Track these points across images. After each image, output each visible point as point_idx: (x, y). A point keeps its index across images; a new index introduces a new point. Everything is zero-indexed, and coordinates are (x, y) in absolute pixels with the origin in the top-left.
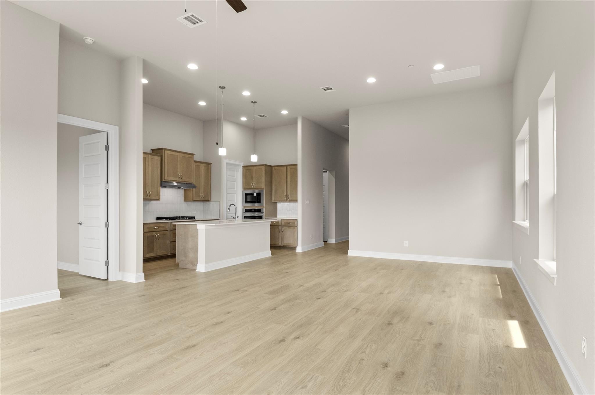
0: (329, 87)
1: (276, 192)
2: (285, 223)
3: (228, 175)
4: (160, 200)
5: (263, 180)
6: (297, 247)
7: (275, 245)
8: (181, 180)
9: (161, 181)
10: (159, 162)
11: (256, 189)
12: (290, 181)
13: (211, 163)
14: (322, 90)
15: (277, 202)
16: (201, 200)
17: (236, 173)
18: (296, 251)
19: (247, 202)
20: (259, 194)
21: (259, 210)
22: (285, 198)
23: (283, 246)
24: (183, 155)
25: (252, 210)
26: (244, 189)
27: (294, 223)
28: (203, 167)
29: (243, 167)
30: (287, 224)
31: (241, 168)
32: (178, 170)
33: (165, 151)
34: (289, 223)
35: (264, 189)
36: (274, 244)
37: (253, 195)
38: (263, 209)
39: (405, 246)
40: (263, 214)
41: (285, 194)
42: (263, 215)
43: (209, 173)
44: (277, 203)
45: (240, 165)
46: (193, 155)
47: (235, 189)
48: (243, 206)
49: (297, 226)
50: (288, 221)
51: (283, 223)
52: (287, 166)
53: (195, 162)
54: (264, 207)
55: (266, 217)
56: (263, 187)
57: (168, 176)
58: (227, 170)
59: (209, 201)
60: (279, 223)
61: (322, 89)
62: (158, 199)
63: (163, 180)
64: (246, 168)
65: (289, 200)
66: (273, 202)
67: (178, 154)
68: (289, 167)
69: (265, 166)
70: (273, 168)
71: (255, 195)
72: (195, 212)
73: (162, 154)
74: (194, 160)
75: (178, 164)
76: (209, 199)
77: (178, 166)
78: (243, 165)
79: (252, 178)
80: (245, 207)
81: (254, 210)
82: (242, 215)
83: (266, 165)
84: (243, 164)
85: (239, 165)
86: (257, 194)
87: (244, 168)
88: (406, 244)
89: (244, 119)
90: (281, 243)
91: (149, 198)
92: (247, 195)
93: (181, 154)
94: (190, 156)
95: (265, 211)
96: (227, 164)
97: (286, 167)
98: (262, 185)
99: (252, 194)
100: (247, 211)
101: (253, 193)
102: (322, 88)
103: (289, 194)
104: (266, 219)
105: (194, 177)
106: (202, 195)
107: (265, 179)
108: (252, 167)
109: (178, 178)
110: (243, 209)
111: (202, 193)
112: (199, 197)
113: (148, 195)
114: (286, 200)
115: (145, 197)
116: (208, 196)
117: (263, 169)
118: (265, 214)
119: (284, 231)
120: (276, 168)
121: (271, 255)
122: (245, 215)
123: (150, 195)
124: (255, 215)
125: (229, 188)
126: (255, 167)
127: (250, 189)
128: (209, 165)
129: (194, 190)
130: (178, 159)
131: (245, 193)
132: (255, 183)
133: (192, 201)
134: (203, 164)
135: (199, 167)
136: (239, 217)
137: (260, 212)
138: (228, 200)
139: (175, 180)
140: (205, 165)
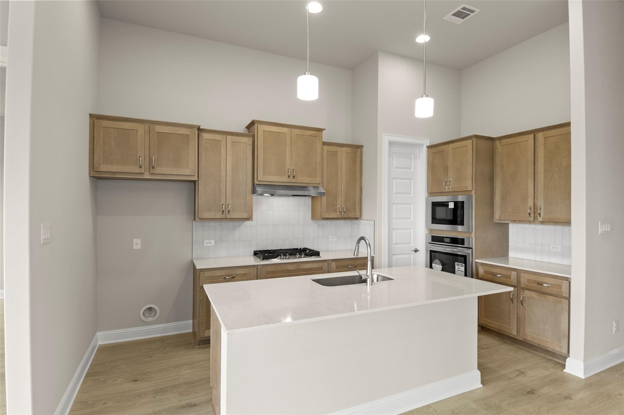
1: (503, 199)
2: (529, 281)
3: (394, 166)
4: (253, 220)
5: (469, 171)
6: (568, 360)
7: (499, 330)
8: (293, 180)
9: (253, 184)
10: (250, 148)
11: (455, 193)
12: (545, 171)
13: (363, 146)
15: (507, 222)
16: (340, 217)
17: (413, 161)
18: (564, 370)
19: (435, 220)
20: (459, 206)
22: (529, 214)
23: (522, 340)
24: (299, 131)
25: (445, 238)
26: (431, 193)
27: (560, 287)
28: (343, 155)
29: (428, 147)
30: (537, 285)
31: (425, 150)
32: (286, 161)
33: (259, 126)
34: (540, 284)
35: (473, 193)
37: (447, 205)
38: (469, 238)
40: (469, 251)
41: (530, 203)
42: (469, 254)
43: (358, 164)
44: (508, 224)
45: (423, 145)
46: (320, 130)
47: (410, 194)
48: (428, 229)
49: (569, 299)
50: (539, 279)
51: (524, 281)
52: (534, 132)
53: (324, 143)
54: (473, 235)
55: (476, 259)
56: (470, 189)
57: (264, 174)
58: (390, 155)
59: (357, 219)
60: (512, 278)
63: (256, 182)
64: (434, 150)
65: (540, 219)
66: (497, 223)
67: (285, 130)
68: (540, 136)
69: (474, 139)
70: (498, 142)
71: (451, 205)
73: (254, 132)
74: (324, 140)
75: (288, 149)
76: (358, 215)
77: (288, 153)
78: (429, 145)
79: (446, 169)
80: (431, 230)
81: (448, 240)
82: (426, 247)
83: (477, 137)
84: (429, 141)
85: (420, 145)
86: (456, 203)
87: (430, 150)
90: (518, 331)
91: (228, 216)
92: (435, 205)
93: (293, 130)
95: (476, 245)
96: (391, 143)
97: (532, 136)
98: (468, 184)
99: (445, 204)
100: (436, 239)
101: (448, 202)
103: (541, 202)
104: (476, 262)
105: (322, 173)
106: (342, 207)
107: (476, 170)
108: (446, 146)
109: (287, 176)
110: (427, 235)
111: (340, 203)
112: (336, 211)
113: (223, 211)
114: (532, 219)
115: (219, 215)
116: (355, 208)
117: (470, 147)
118: (476, 251)
119: (526, 301)
120: (504, 141)
121: (482, 384)
122: (431, 248)
123: (229, 211)
124: (451, 251)
125: (396, 193)
126: (451, 145)
127: (441, 193)
128: (358, 150)
129: (324, 198)
130: (288, 141)
131: (432, 202)
132: (452, 180)
133: (321, 219)
134: (344, 149)
135: (335, 154)
136: (418, 251)
137: (464, 245)
138: (394, 217)
139: (281, 181)
140: (348, 149)
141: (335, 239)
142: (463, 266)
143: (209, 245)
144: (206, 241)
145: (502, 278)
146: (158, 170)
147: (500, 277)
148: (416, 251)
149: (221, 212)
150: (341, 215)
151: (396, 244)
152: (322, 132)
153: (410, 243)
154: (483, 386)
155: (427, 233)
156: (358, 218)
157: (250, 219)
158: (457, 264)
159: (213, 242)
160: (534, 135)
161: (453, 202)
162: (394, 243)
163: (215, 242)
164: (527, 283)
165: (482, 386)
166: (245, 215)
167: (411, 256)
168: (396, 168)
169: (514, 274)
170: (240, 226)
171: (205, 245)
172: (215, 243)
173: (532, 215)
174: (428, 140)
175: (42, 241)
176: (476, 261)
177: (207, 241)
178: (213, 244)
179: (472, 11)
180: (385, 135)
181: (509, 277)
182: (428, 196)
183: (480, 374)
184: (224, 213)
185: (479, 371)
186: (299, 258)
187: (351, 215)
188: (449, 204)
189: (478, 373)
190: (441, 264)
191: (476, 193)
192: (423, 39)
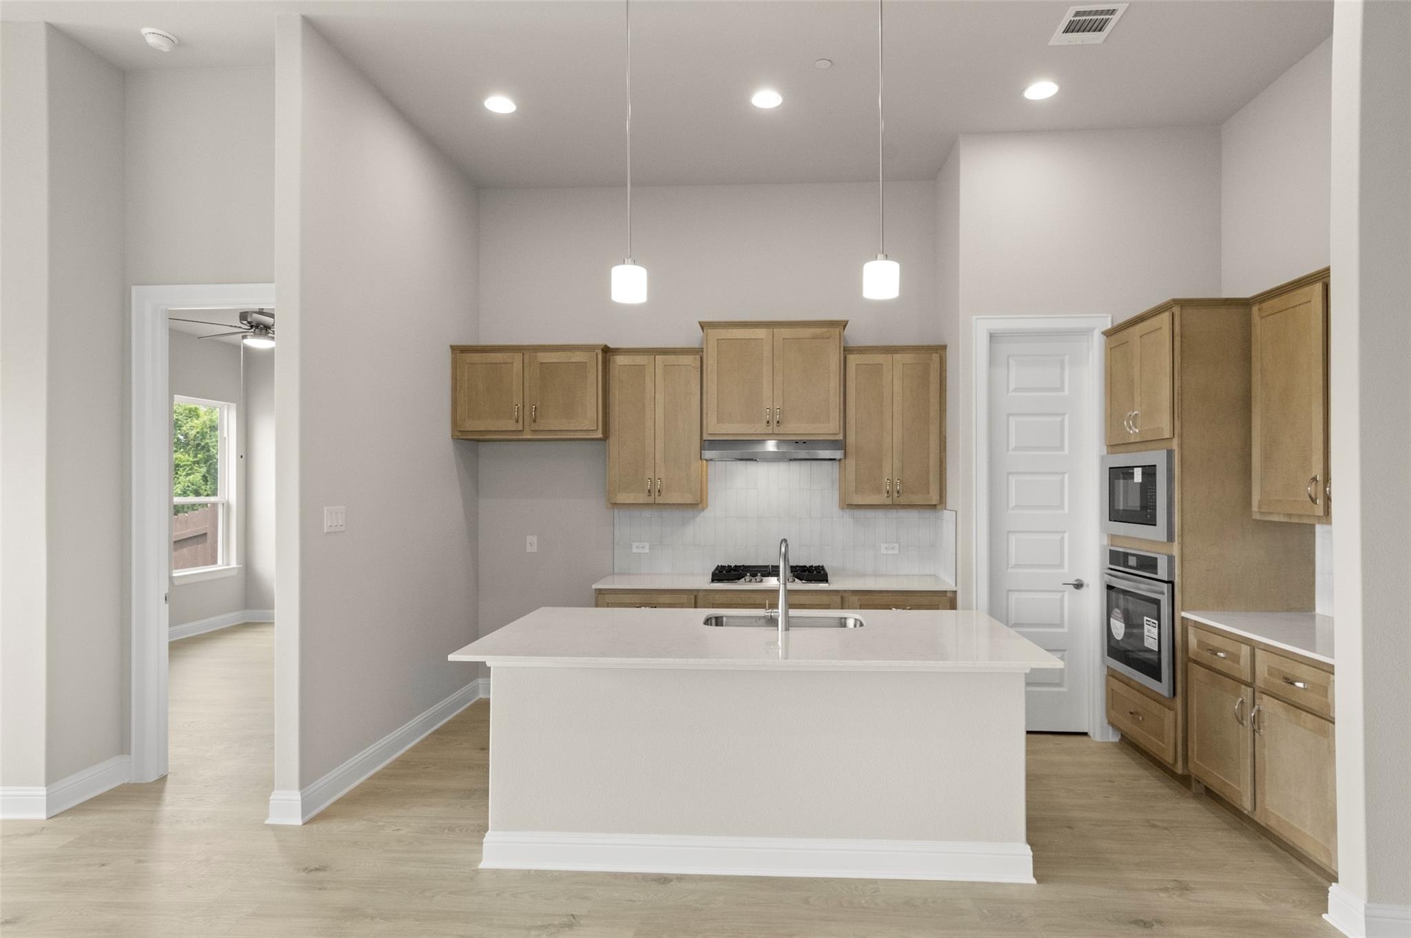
1: (1267, 457)
2: (1271, 673)
8: (777, 430)
9: (701, 440)
10: (697, 373)
11: (1148, 442)
13: (946, 346)
15: (1282, 519)
16: (890, 502)
17: (1067, 373)
19: (1116, 515)
20: (1150, 476)
21: (1149, 566)
23: (1263, 824)
25: (1131, 558)
27: (1325, 691)
29: (1108, 334)
30: (1285, 684)
31: (1098, 341)
32: (766, 392)
34: (1290, 681)
35: (1176, 445)
36: (1219, 788)
37: (1132, 475)
40: (1168, 591)
41: (1317, 470)
42: (1165, 595)
43: (933, 388)
45: (1092, 330)
46: (844, 324)
47: (1061, 449)
48: (1104, 534)
50: (1290, 668)
51: (1262, 670)
53: (849, 350)
54: (1176, 550)
55: (1183, 610)
56: (1167, 435)
57: (719, 421)
59: (933, 507)
60: (1242, 662)
62: (702, 506)
63: (706, 438)
64: (1117, 339)
66: (1257, 521)
67: (760, 333)
69: (1177, 310)
70: (1255, 309)
71: (1138, 476)
72: (890, 552)
76: (931, 499)
77: (766, 381)
78: (1109, 326)
79: (1130, 385)
80: (1113, 537)
81: (1135, 562)
82: (1100, 577)
83: (1183, 303)
84: (1110, 320)
85: (1086, 332)
86: (1146, 470)
87: (1109, 340)
91: (660, 500)
92: (1118, 474)
93: (777, 330)
94: (818, 331)
95: (1182, 574)
96: (994, 337)
97: (1318, 288)
98: (1165, 423)
99: (1128, 473)
100: (1117, 558)
101: (1134, 468)
104: (1183, 617)
106: (895, 483)
107: (1181, 387)
108: (1133, 330)
109: (764, 424)
111: (890, 474)
112: (878, 490)
113: (650, 491)
115: (642, 498)
116: (928, 485)
117: (1167, 331)
118: (1183, 590)
119: (1266, 724)
121: (1034, 876)
122: (1109, 579)
123: (661, 491)
126: (1139, 328)
128: (934, 355)
129: (851, 464)
130: (767, 353)
131: (1110, 468)
132: (1140, 415)
133: (848, 507)
134: (898, 357)
135: (876, 369)
136: (1082, 585)
137: (1157, 573)
138: (1013, 503)
139: (752, 431)
140: (908, 358)
142: (1154, 625)
143: (642, 551)
144: (634, 544)
145: (1226, 661)
146: (540, 425)
147: (1222, 658)
148: (1079, 586)
149: (647, 492)
150: (890, 498)
151: (1017, 566)
152: (845, 329)
153: (1061, 565)
154: (1038, 882)
155: (1102, 543)
156: (935, 505)
158: (1147, 620)
159: (647, 545)
160: (1326, 286)
161: (1142, 469)
162: (1014, 563)
163: (650, 546)
164: (1266, 676)
165: (1034, 881)
166: (689, 499)
167: (1063, 596)
169: (1247, 653)
171: (635, 550)
172: (652, 547)
173: (1320, 501)
174: (1107, 317)
175: (325, 528)
176: (1184, 614)
177: (637, 544)
178: (647, 551)
179: (1113, 12)
180: (977, 319)
181: (1235, 658)
182: (1108, 453)
183: (1031, 854)
184: (653, 495)
185: (1029, 847)
187: (919, 499)
188: (1135, 473)
189: (1027, 851)
190: (1122, 621)
191: (1181, 446)
192: (1041, 90)
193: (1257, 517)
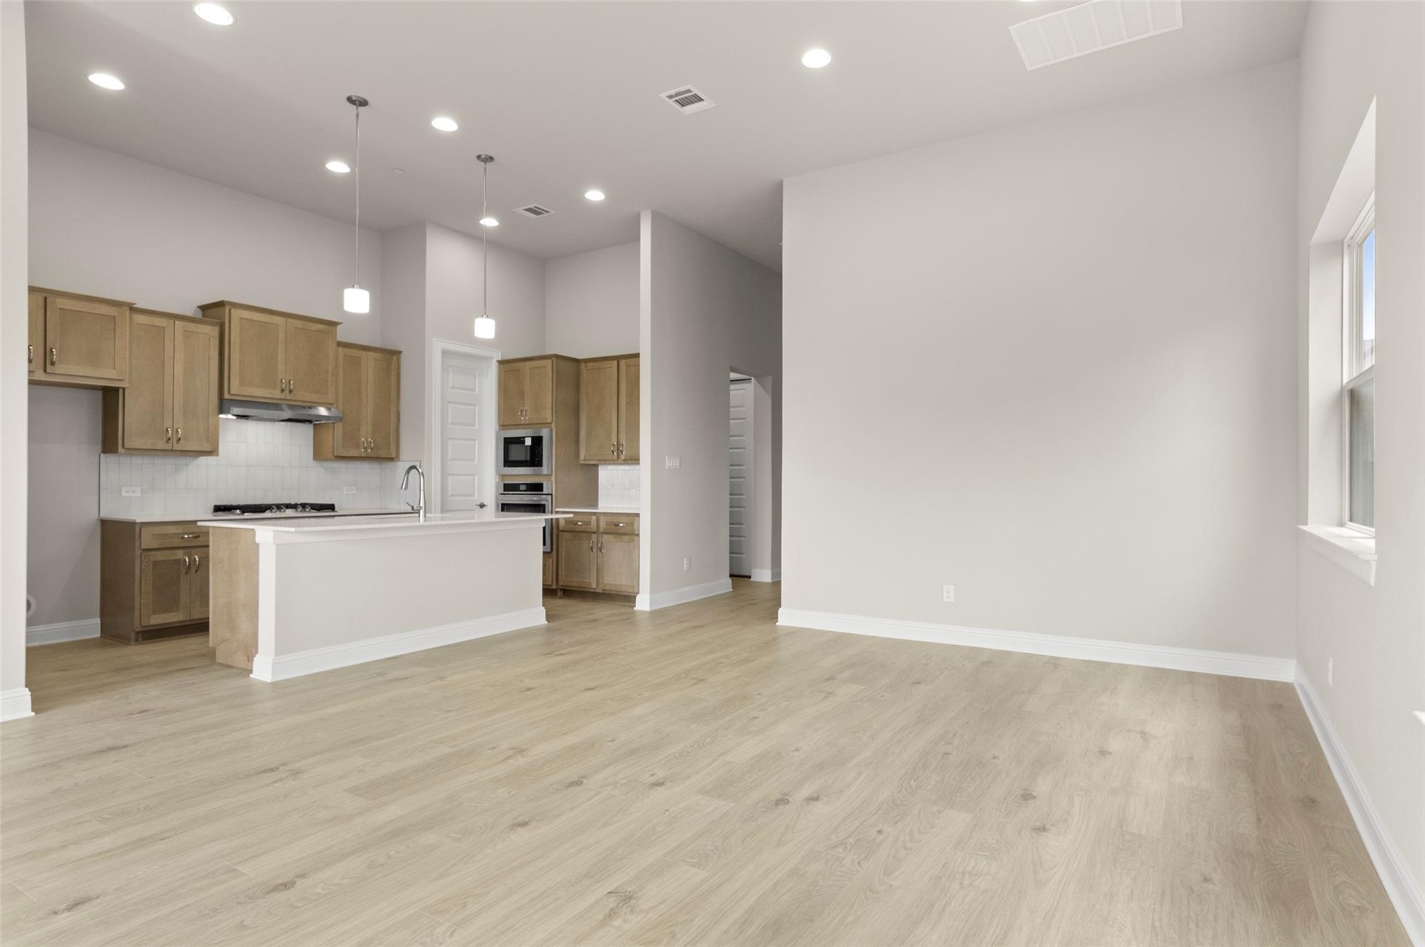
0: (689, 91)
1: (589, 434)
2: (607, 524)
3: (450, 386)
4: (217, 455)
5: (548, 399)
6: (638, 596)
7: (580, 587)
8: (288, 396)
9: (221, 399)
10: (216, 342)
11: (532, 425)
12: (627, 403)
13: (401, 352)
14: (671, 101)
15: (596, 463)
16: (365, 455)
17: (477, 380)
18: (635, 608)
19: (508, 463)
20: (537, 441)
21: (537, 488)
22: (613, 451)
23: (601, 591)
24: (299, 324)
25: (521, 486)
26: (503, 426)
27: (632, 524)
28: (370, 364)
29: (500, 362)
30: (614, 527)
31: (494, 367)
32: (281, 367)
33: (232, 310)
34: (617, 525)
35: (552, 426)
36: (578, 585)
37: (524, 442)
38: (547, 482)
39: (945, 600)
40: (549, 498)
41: (614, 438)
42: (548, 502)
43: (393, 379)
44: (597, 465)
45: (492, 358)
46: (333, 324)
47: (474, 425)
48: (499, 475)
49: (638, 535)
50: (615, 520)
51: (603, 524)
52: (618, 358)
53: (340, 344)
54: (552, 479)
55: (556, 508)
56: (549, 420)
57: (241, 384)
58: (445, 369)
59: (391, 459)
60: (592, 524)
61: (667, 99)
62: (213, 452)
63: (226, 396)
64: (507, 367)
65: (623, 457)
66: (581, 464)
68: (623, 362)
69: (554, 359)
70: (583, 365)
71: (528, 442)
73: (224, 318)
74: (339, 339)
75: (281, 349)
76: (391, 454)
77: (281, 357)
78: (500, 359)
79: (522, 393)
80: (503, 476)
81: (523, 487)
82: (497, 499)
83: (557, 356)
84: (500, 354)
85: (487, 359)
86: (534, 439)
87: (501, 366)
88: (949, 594)
89: (490, 222)
90: (598, 584)
91: (177, 447)
92: (508, 442)
93: (289, 320)
94: (320, 327)
95: (556, 490)
96: (445, 353)
97: (615, 362)
98: (548, 415)
99: (520, 441)
100: (509, 488)
101: (524, 438)
102: (670, 97)
103: (622, 439)
104: (557, 512)
105: (336, 389)
106: (369, 441)
107: (556, 398)
108: (522, 364)
109: (279, 391)
110: (497, 484)
111: (366, 436)
112: (357, 446)
113: (169, 439)
114: (616, 458)
115: (161, 445)
116: (389, 445)
117: (549, 368)
118: (556, 498)
119: (605, 548)
120: (590, 365)
121: (547, 620)
122: (503, 500)
123: (179, 439)
124: (529, 500)
125: (452, 423)
126: (528, 364)
127: (517, 426)
128: (394, 357)
129: (339, 427)
130: (281, 336)
131: (505, 438)
132: (529, 409)
133: (334, 458)
134: (371, 354)
135: (357, 361)
136: (485, 505)
137: (542, 491)
138: (450, 457)
139: (269, 396)
140: (377, 355)
141: (354, 492)
143: (130, 494)
144: (124, 489)
145: (582, 526)
146: (61, 368)
148: (482, 506)
149: (166, 439)
150: (366, 453)
151: (452, 496)
152: (336, 328)
153: (473, 495)
154: (547, 622)
155: (497, 480)
156: (394, 459)
157: (215, 453)
159: (139, 491)
160: (618, 362)
161: (530, 438)
162: (450, 494)
164: (606, 526)
166: (207, 447)
167: (474, 512)
168: (452, 387)
169: (594, 518)
170: (187, 465)
171: (124, 494)
172: (142, 491)
173: (616, 454)
174: (499, 352)
176: (557, 510)
177: (128, 490)
178: (138, 494)
180: (436, 340)
181: (589, 523)
182: (499, 430)
183: (545, 611)
184: (170, 442)
186: (301, 511)
187: (383, 454)
188: (526, 441)
189: (543, 611)
191: (556, 426)
193: (583, 462)
